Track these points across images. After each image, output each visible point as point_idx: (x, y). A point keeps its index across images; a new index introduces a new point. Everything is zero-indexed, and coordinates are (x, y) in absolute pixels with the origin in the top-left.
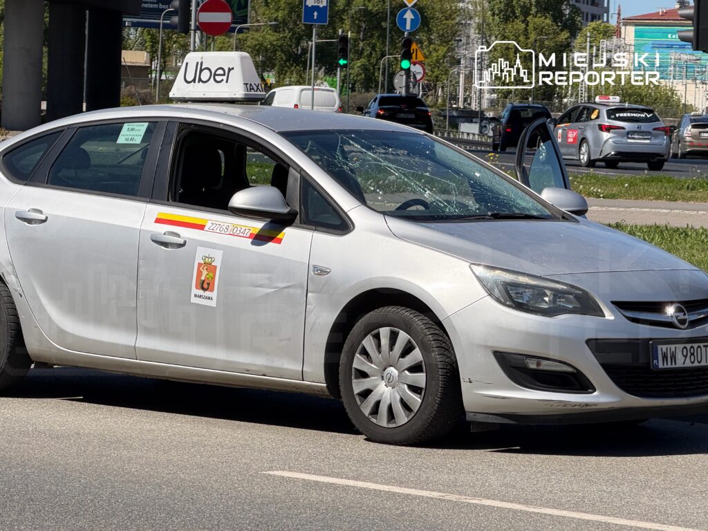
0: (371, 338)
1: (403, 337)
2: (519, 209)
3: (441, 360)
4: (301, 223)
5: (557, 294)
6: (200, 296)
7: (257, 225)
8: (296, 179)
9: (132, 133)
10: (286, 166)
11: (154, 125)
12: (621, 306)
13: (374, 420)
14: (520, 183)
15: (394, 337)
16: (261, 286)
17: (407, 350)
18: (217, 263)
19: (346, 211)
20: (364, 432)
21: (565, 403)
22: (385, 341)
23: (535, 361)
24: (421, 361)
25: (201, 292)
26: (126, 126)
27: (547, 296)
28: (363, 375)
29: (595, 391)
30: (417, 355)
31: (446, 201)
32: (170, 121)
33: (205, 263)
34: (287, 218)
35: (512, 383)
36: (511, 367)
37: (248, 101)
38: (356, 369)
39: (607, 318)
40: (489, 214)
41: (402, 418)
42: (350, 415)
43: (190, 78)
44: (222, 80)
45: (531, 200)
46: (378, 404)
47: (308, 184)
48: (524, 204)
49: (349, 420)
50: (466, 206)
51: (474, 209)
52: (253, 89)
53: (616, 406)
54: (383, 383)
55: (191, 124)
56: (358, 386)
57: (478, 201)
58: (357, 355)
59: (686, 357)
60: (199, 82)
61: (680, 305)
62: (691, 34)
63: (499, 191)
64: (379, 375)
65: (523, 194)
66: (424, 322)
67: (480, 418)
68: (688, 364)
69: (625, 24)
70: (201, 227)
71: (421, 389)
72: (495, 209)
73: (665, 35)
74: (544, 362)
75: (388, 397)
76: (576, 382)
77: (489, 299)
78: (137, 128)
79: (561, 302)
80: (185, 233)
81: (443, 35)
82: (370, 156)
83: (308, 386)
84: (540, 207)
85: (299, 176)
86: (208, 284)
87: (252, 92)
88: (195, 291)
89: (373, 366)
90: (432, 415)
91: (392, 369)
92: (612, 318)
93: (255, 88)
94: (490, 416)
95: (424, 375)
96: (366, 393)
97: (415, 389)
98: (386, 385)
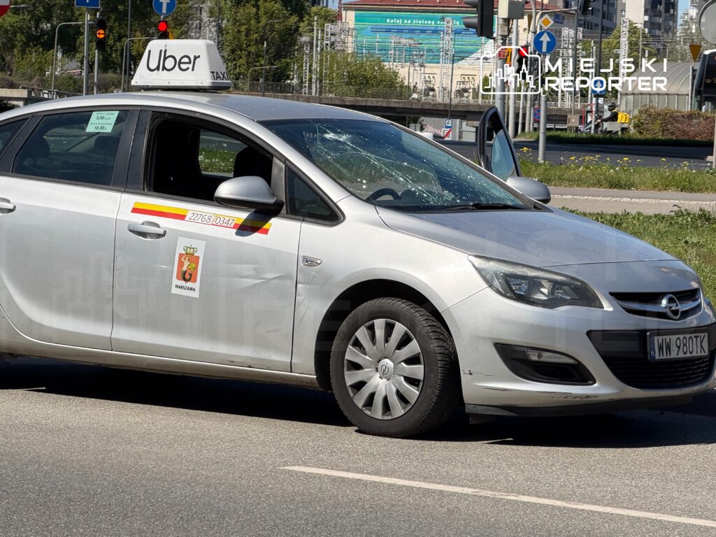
0: (365, 329)
1: (400, 329)
2: (494, 199)
3: (440, 351)
4: (287, 213)
5: (556, 285)
6: (181, 287)
7: (242, 216)
8: (280, 169)
9: (101, 121)
10: (269, 155)
11: (125, 113)
12: (619, 296)
13: (368, 412)
15: (389, 328)
16: (247, 277)
17: (405, 341)
18: (200, 254)
19: (335, 201)
20: (357, 424)
21: (566, 395)
22: (380, 332)
23: (536, 353)
24: (419, 353)
25: (182, 283)
26: (95, 115)
27: (543, 287)
28: (356, 366)
29: (595, 382)
30: (414, 347)
31: (428, 191)
32: (142, 109)
33: (187, 254)
34: (273, 208)
35: (513, 375)
36: (512, 359)
37: (214, 89)
38: (349, 361)
39: (606, 309)
40: (471, 204)
41: (398, 410)
42: (342, 407)
43: (153, 66)
44: (188, 68)
45: (503, 190)
46: (372, 396)
47: (293, 174)
48: (497, 194)
49: (341, 412)
52: (219, 77)
53: (615, 397)
54: (378, 375)
55: (164, 113)
56: (351, 378)
57: (448, 190)
58: (350, 347)
59: (679, 347)
60: (163, 70)
61: (672, 296)
62: (475, 21)
64: (373, 367)
65: (494, 183)
66: (422, 313)
67: (480, 410)
68: (681, 355)
69: (346, 9)
70: (182, 217)
71: (418, 381)
72: (473, 199)
73: (384, 19)
74: (545, 354)
75: (384, 389)
76: (576, 374)
77: (489, 291)
78: (106, 116)
79: (559, 294)
80: (165, 223)
81: (176, 18)
83: (296, 377)
85: (284, 166)
86: (191, 275)
87: (219, 81)
88: (175, 281)
89: (367, 357)
90: (431, 407)
91: (387, 361)
92: (611, 309)
93: (222, 76)
94: (490, 408)
95: (422, 366)
96: (360, 385)
97: (412, 381)
98: (380, 377)
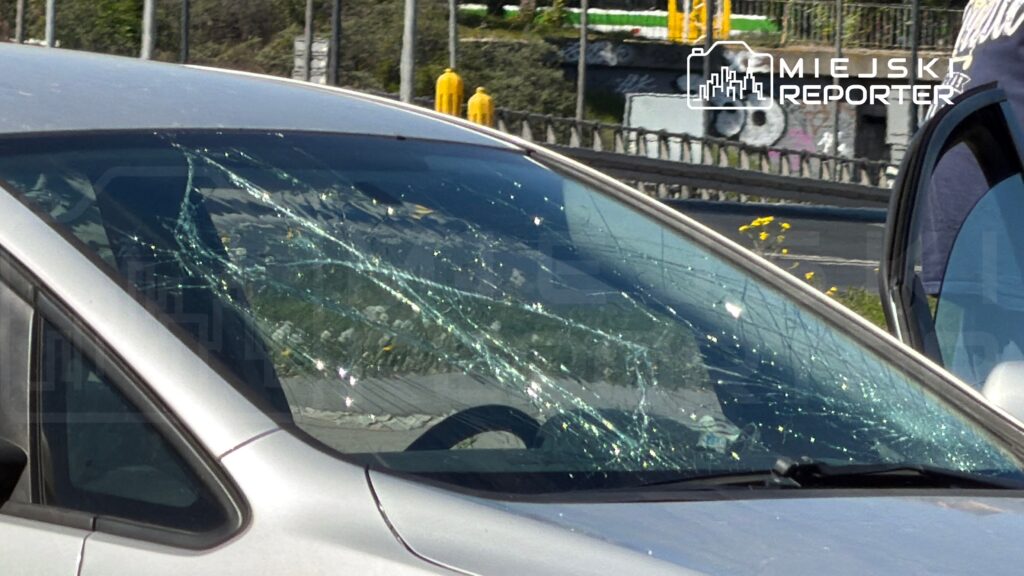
2: (897, 447)
4: (36, 500)
8: (17, 327)
14: (899, 343)
31: (611, 415)
40: (783, 465)
45: (947, 412)
48: (916, 428)
50: (687, 436)
51: (720, 446)
57: (734, 413)
63: (818, 374)
65: (916, 387)
72: (803, 446)
82: (310, 235)
84: (980, 438)
85: (30, 313)
